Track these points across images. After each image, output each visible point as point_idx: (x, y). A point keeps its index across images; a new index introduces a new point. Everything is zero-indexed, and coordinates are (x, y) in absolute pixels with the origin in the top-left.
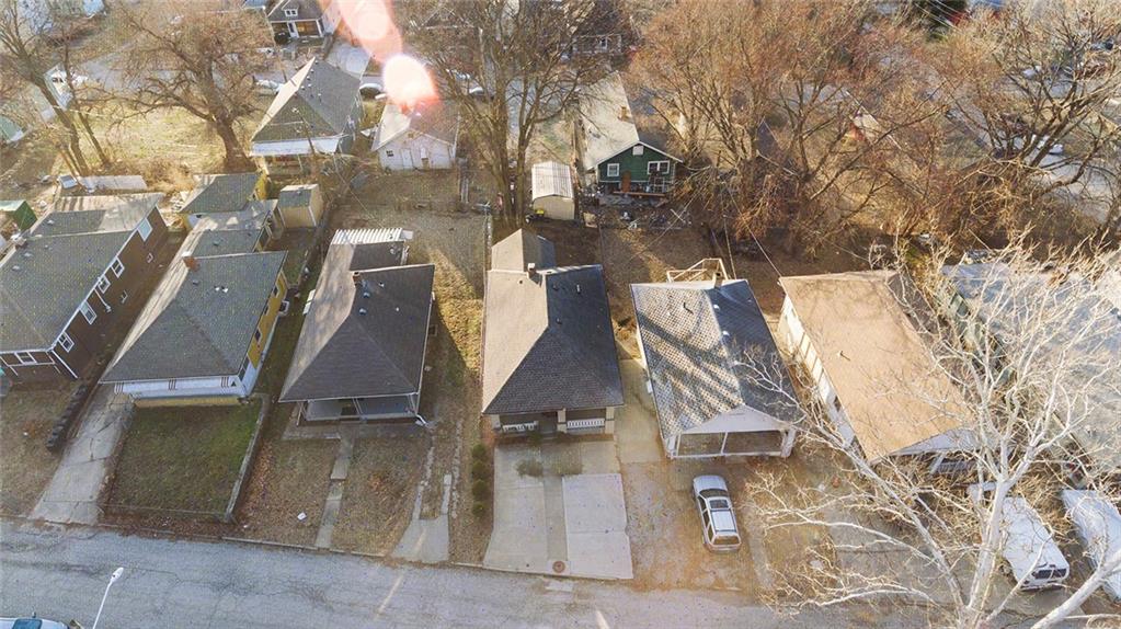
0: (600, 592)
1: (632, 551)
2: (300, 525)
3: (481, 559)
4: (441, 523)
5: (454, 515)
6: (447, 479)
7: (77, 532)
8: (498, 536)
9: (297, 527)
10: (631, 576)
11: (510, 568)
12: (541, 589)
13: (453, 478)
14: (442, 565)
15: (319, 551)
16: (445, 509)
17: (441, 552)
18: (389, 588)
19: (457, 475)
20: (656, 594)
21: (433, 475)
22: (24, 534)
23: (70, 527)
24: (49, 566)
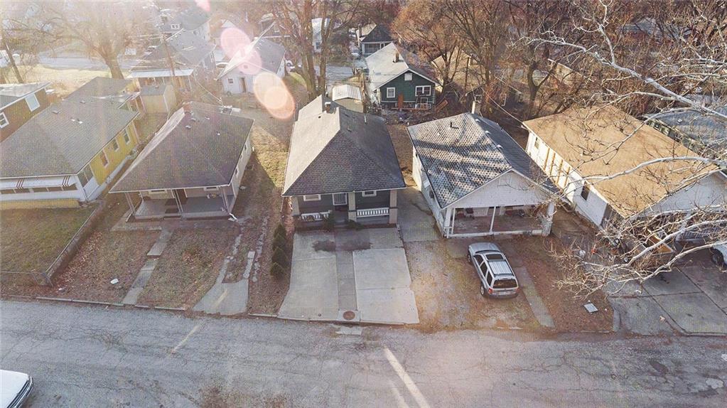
1: (418, 302)
3: (276, 311)
4: (243, 285)
5: (255, 279)
6: (251, 254)
8: (292, 294)
9: (109, 289)
11: (302, 318)
12: (332, 333)
13: (256, 254)
14: (239, 317)
15: (125, 307)
21: (239, 252)
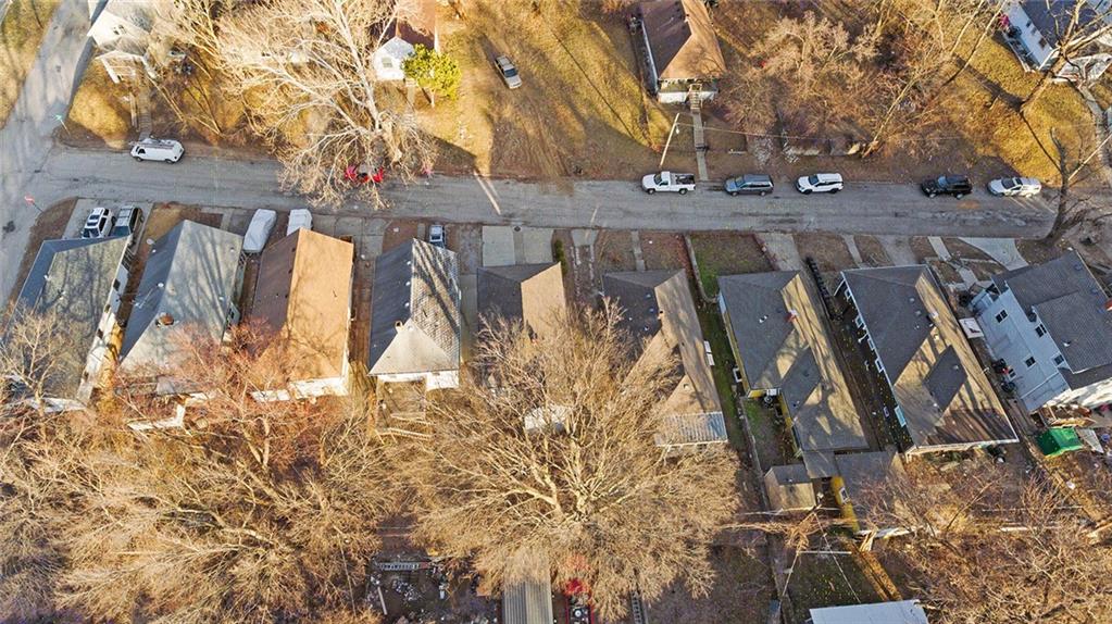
0: (498, 222)
2: (650, 239)
3: (555, 232)
7: (762, 230)
10: (484, 227)
14: (573, 229)
15: (635, 230)
16: (577, 250)
17: (575, 235)
18: (596, 218)
19: (574, 266)
20: (472, 221)
22: (786, 227)
23: (767, 232)
24: (762, 215)
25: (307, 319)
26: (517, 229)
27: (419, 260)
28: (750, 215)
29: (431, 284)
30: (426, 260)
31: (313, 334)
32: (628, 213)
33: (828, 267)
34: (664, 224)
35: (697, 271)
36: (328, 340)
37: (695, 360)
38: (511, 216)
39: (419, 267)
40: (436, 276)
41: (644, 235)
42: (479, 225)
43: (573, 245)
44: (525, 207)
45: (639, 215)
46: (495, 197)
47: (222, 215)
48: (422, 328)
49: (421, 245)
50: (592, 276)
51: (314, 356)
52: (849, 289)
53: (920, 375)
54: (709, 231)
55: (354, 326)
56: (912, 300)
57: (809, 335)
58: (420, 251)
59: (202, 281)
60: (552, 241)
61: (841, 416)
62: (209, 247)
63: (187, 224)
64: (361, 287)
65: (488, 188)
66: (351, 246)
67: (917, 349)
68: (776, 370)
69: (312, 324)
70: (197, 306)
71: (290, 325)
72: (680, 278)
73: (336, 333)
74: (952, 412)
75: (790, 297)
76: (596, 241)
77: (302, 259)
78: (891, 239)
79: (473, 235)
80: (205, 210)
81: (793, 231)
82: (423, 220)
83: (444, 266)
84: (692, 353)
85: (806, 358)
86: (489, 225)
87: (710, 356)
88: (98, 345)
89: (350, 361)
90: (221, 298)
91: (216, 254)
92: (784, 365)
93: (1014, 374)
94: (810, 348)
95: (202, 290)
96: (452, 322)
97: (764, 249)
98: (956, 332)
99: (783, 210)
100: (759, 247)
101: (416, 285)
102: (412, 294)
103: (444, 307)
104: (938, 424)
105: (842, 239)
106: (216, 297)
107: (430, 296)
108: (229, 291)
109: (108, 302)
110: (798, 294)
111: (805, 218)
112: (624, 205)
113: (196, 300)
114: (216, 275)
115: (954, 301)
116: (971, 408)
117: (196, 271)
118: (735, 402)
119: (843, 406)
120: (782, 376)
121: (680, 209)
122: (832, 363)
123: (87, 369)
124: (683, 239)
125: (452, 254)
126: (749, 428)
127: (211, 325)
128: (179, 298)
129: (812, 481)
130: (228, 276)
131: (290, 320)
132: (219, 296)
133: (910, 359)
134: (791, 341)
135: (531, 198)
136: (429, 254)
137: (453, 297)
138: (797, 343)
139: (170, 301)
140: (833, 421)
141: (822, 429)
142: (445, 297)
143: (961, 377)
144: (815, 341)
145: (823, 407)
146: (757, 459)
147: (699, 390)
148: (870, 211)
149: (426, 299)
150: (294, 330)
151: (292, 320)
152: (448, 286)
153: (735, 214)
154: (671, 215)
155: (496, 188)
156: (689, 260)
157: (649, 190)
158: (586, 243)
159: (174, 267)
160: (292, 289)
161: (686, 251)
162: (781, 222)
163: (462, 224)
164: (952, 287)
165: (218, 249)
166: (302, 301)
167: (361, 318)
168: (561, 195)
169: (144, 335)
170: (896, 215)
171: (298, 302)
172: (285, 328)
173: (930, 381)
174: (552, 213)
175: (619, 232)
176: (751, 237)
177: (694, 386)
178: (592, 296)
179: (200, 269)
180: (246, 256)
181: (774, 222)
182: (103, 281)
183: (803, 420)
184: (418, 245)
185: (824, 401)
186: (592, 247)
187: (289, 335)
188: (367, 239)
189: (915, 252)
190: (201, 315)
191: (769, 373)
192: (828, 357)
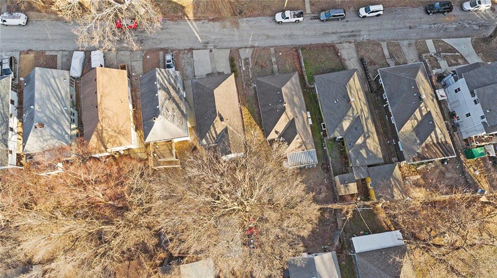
0: (201, 47)
1: (193, 56)
2: (280, 52)
3: (231, 51)
4: (243, 58)
5: (240, 60)
6: (244, 69)
7: (338, 42)
10: (193, 51)
11: (223, 50)
12: (215, 46)
14: (240, 48)
15: (272, 47)
17: (241, 51)
18: (251, 41)
19: (242, 71)
20: (187, 48)
21: (248, 70)
22: (352, 39)
23: (341, 43)
24: (338, 33)
25: (109, 118)
26: (211, 51)
27: (161, 80)
28: (333, 33)
29: (168, 93)
30: (164, 79)
31: (114, 125)
32: (268, 37)
33: (372, 63)
34: (287, 42)
35: (304, 70)
36: (122, 127)
37: (302, 124)
38: (207, 43)
39: (161, 84)
40: (171, 87)
41: (277, 49)
42: (191, 50)
43: (240, 58)
44: (214, 37)
45: (274, 38)
46: (197, 32)
47: (56, 56)
48: (167, 119)
49: (161, 71)
50: (251, 76)
51: (116, 137)
52: (381, 79)
53: (413, 126)
54: (311, 44)
55: (135, 113)
56: (413, 87)
57: (359, 107)
58: (160, 75)
59: (53, 100)
60: (230, 56)
61: (372, 149)
62: (52, 80)
63: (37, 69)
64: (135, 91)
65: (194, 27)
66: (125, 72)
67: (412, 114)
68: (342, 128)
69: (112, 120)
70: (54, 115)
71: (101, 123)
72: (295, 78)
73: (125, 122)
74: (426, 145)
75: (350, 88)
76: (252, 55)
77: (100, 84)
78: (406, 43)
79: (189, 56)
80: (47, 53)
81: (355, 42)
82: (162, 49)
83: (174, 81)
84: (301, 121)
85: (357, 120)
86: (196, 50)
87: (310, 120)
88: (12, 135)
89: (136, 131)
90: (65, 108)
91: (57, 84)
92: (346, 124)
93: (459, 119)
94: (359, 116)
95: (54, 105)
96: (182, 112)
97: (339, 54)
98: (433, 100)
99: (350, 30)
100: (337, 53)
101: (161, 95)
102: (159, 100)
103: (177, 104)
104: (418, 151)
105: (380, 45)
106: (62, 108)
107: (169, 99)
108: (68, 103)
109: (10, 113)
110: (355, 84)
111: (362, 33)
112: (266, 32)
113: (52, 111)
114: (60, 96)
115: (434, 79)
116: (435, 142)
117: (49, 96)
118: (322, 140)
119: (373, 143)
120: (345, 130)
121: (296, 32)
122: (370, 121)
123: (10, 149)
124: (297, 51)
125: (178, 73)
126: (328, 153)
127: (62, 123)
128: (43, 112)
129: (357, 181)
130: (66, 95)
131: (100, 120)
132: (64, 107)
133: (408, 119)
134: (350, 113)
135: (217, 31)
136: (166, 75)
137: (181, 97)
138: (353, 114)
139: (39, 114)
140: (368, 151)
141: (362, 156)
142: (177, 99)
143: (433, 127)
144: (362, 110)
145: (364, 145)
146: (331, 169)
147: (304, 140)
148: (397, 26)
149: (167, 102)
150: (104, 125)
151: (102, 120)
152: (178, 92)
153: (324, 34)
154: (291, 36)
155: (198, 26)
156: (300, 64)
157: (279, 22)
158: (248, 57)
159: (37, 95)
160: (99, 103)
161: (299, 58)
162: (349, 36)
163: (182, 50)
164: (434, 71)
165: (57, 80)
166: (104, 109)
167: (138, 108)
168: (233, 28)
169: (31, 133)
170: (410, 28)
171: (103, 110)
172: (99, 125)
173: (416, 130)
174: (228, 40)
175: (264, 48)
176: (333, 48)
177: (302, 139)
178: (251, 88)
179: (50, 94)
180: (74, 81)
181: (345, 37)
182: (4, 103)
183: (354, 152)
184: (159, 72)
185: (365, 142)
186: (250, 59)
187: (102, 128)
188: (134, 64)
189: (418, 49)
190: (57, 119)
191: (338, 129)
192: (368, 118)
